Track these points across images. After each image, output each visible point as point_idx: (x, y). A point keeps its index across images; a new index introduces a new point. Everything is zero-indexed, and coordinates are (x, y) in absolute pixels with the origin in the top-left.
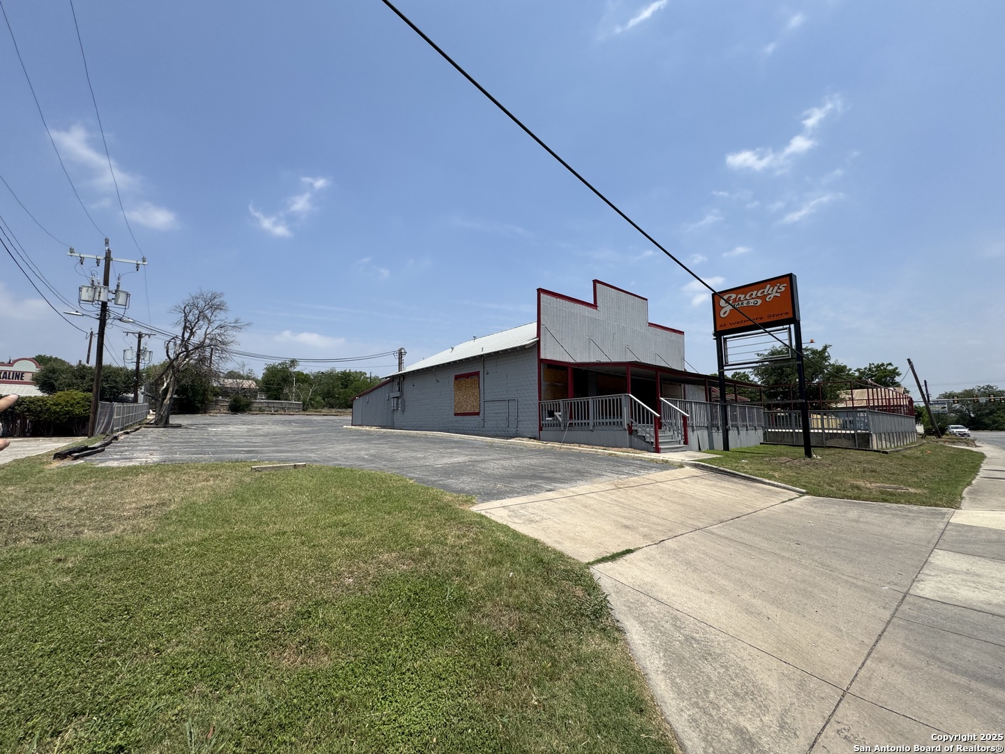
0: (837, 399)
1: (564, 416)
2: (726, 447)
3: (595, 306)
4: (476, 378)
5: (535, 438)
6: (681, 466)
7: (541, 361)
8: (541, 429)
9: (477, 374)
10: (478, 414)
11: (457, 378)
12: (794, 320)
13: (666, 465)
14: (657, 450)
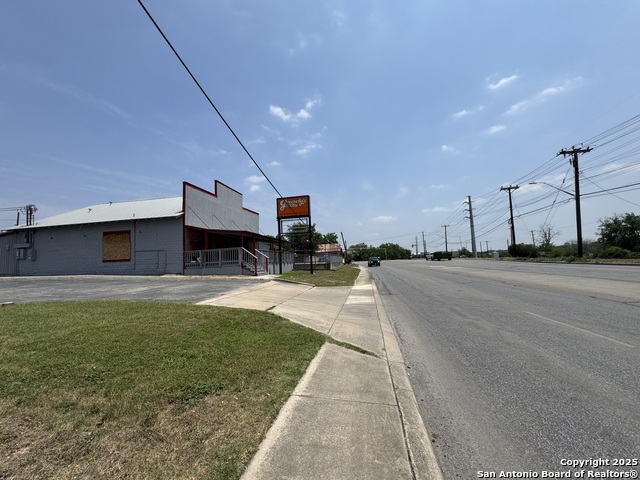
0: (317, 249)
1: (203, 260)
2: (281, 273)
3: (215, 195)
4: (127, 235)
5: (180, 274)
6: (269, 281)
7: (185, 227)
8: (184, 268)
9: (129, 232)
10: (129, 260)
11: (105, 234)
12: (309, 216)
13: (263, 281)
14: (256, 275)
